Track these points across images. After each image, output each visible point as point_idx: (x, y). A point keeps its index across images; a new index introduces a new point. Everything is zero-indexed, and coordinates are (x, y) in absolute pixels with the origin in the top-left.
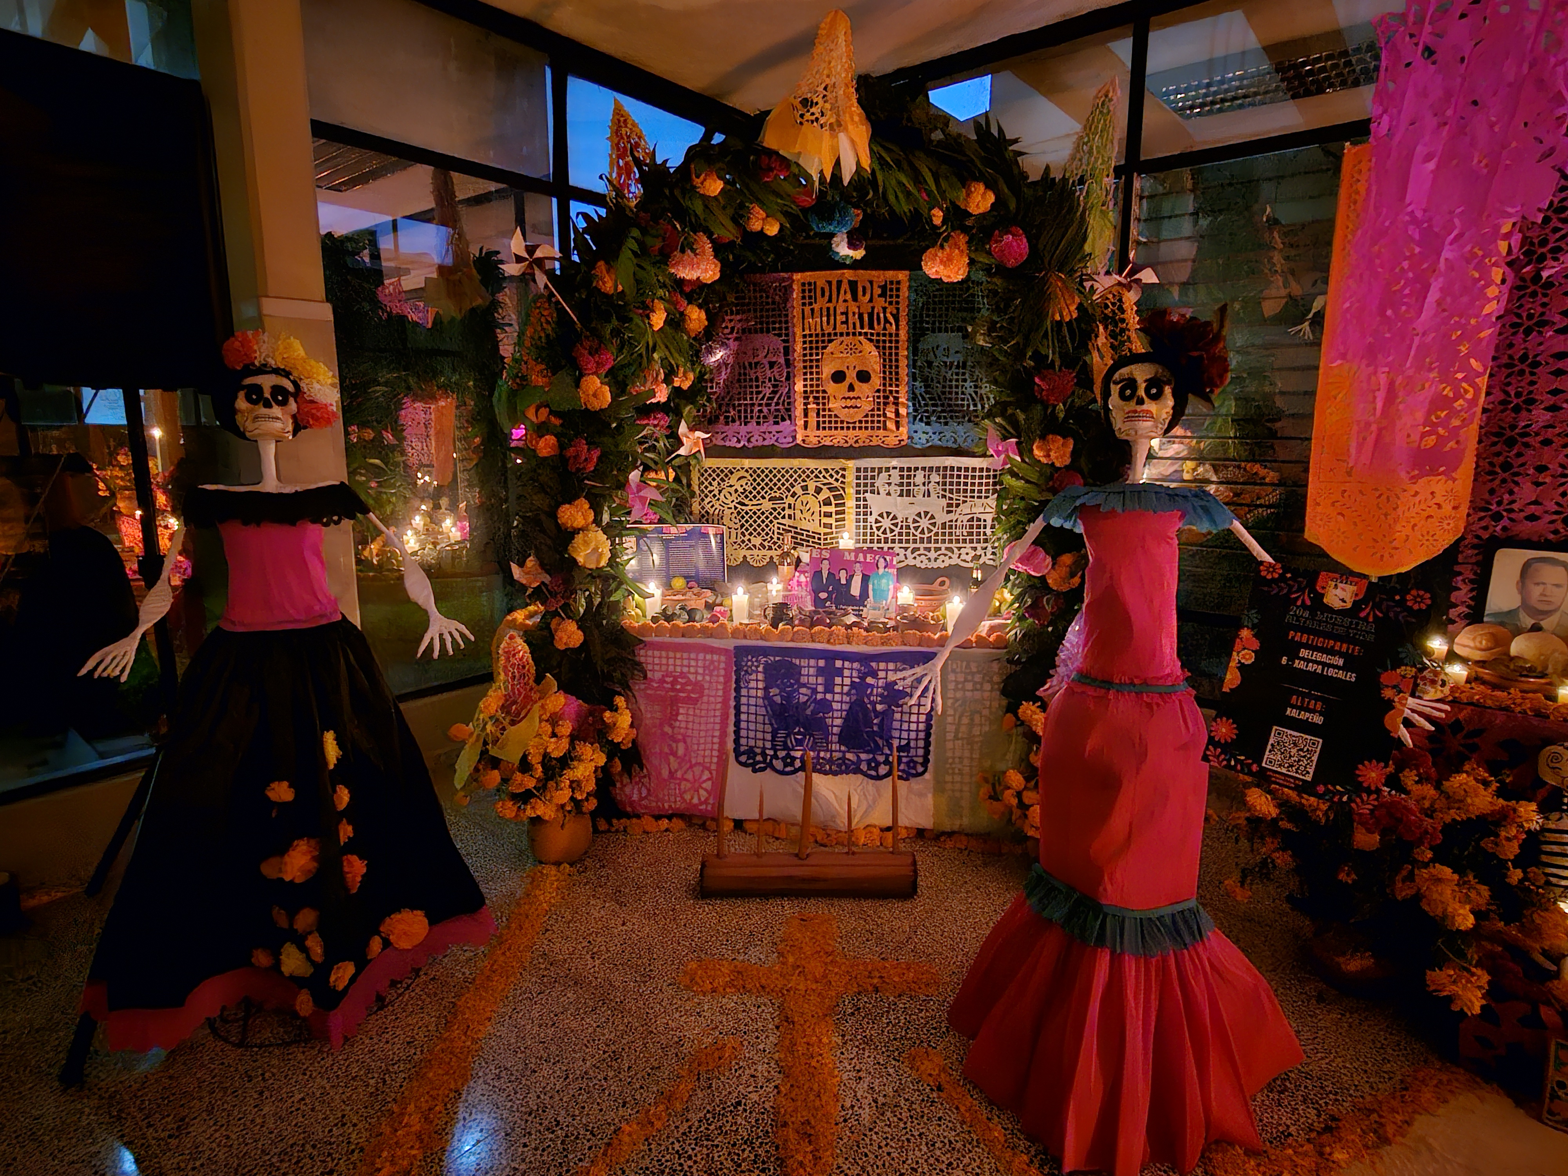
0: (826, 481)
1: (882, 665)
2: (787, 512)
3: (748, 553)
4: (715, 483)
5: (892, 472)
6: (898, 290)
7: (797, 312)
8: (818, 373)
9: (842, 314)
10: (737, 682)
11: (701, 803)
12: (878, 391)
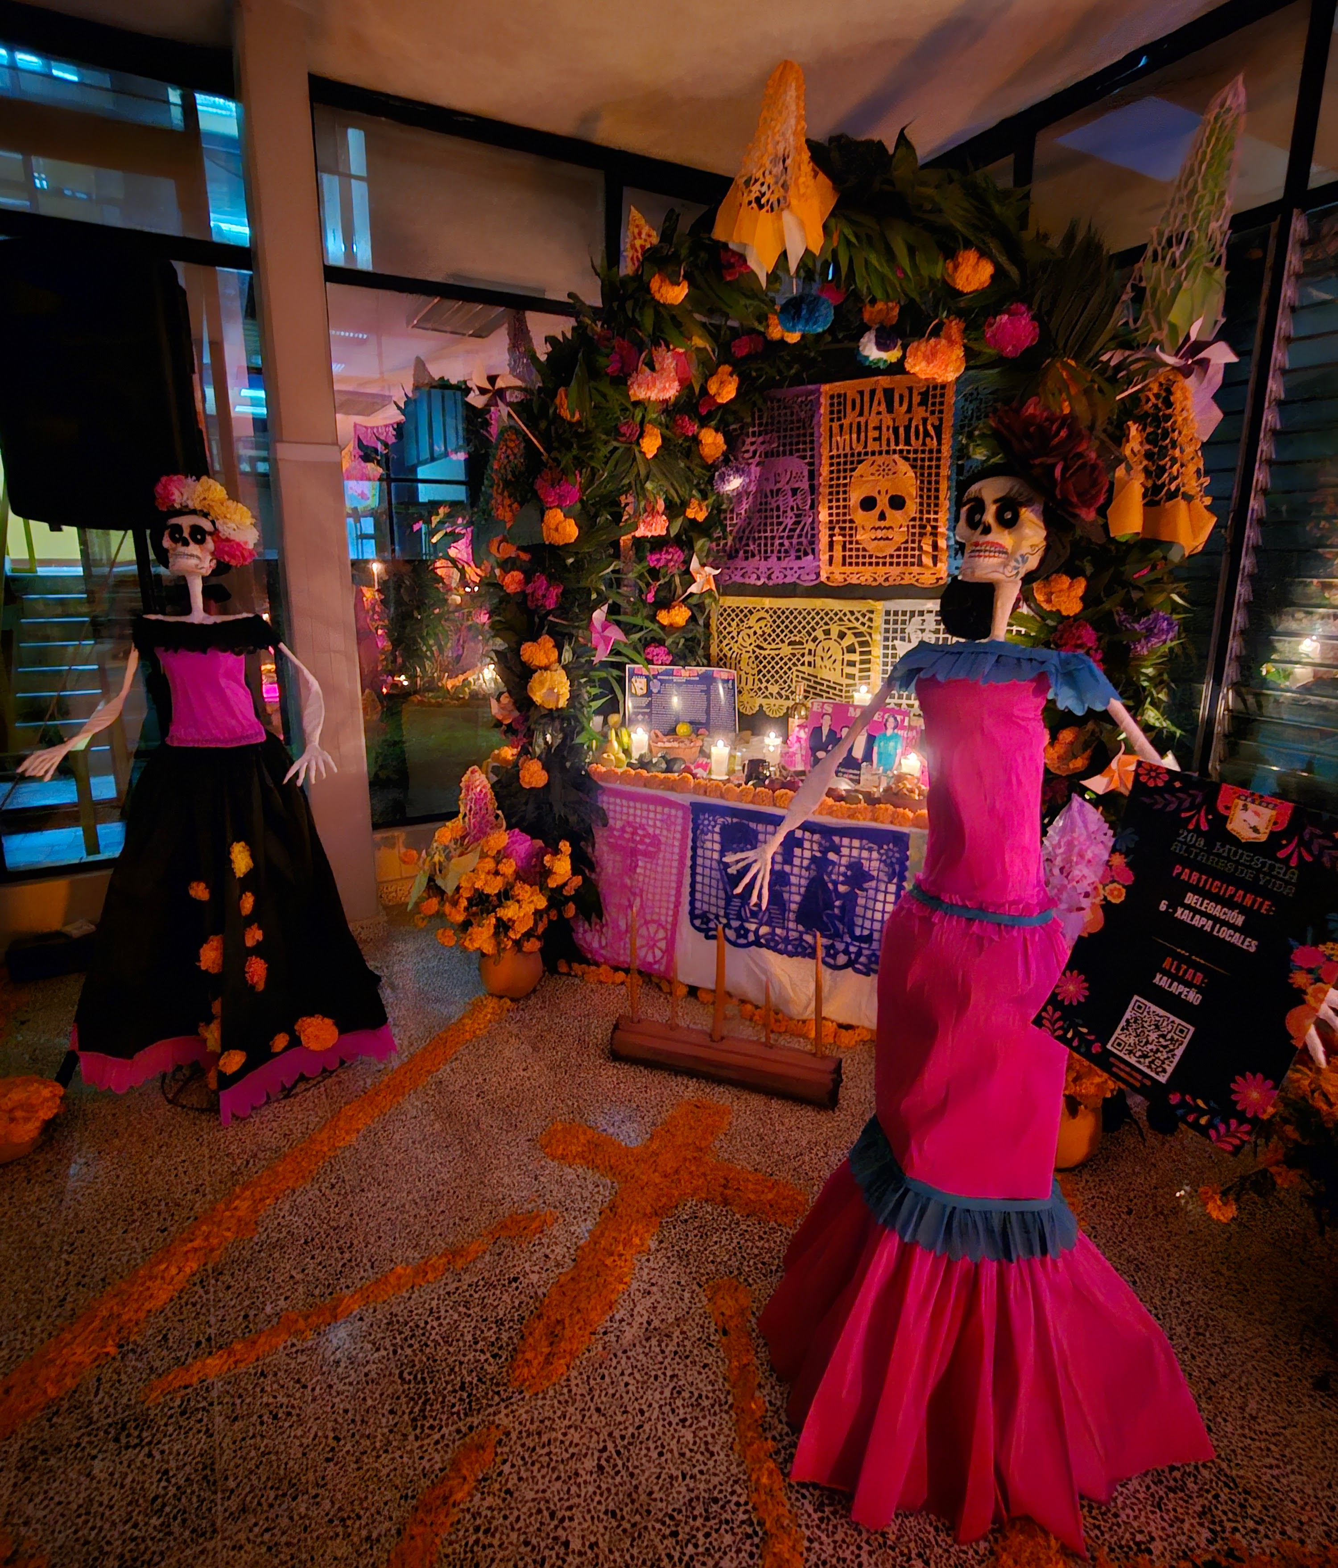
0: (851, 625)
1: (846, 841)
2: (807, 658)
3: (764, 702)
4: (734, 624)
5: (926, 616)
6: (942, 395)
7: (824, 430)
8: (845, 500)
9: (875, 428)
10: (694, 841)
11: (656, 962)
12: (914, 519)
